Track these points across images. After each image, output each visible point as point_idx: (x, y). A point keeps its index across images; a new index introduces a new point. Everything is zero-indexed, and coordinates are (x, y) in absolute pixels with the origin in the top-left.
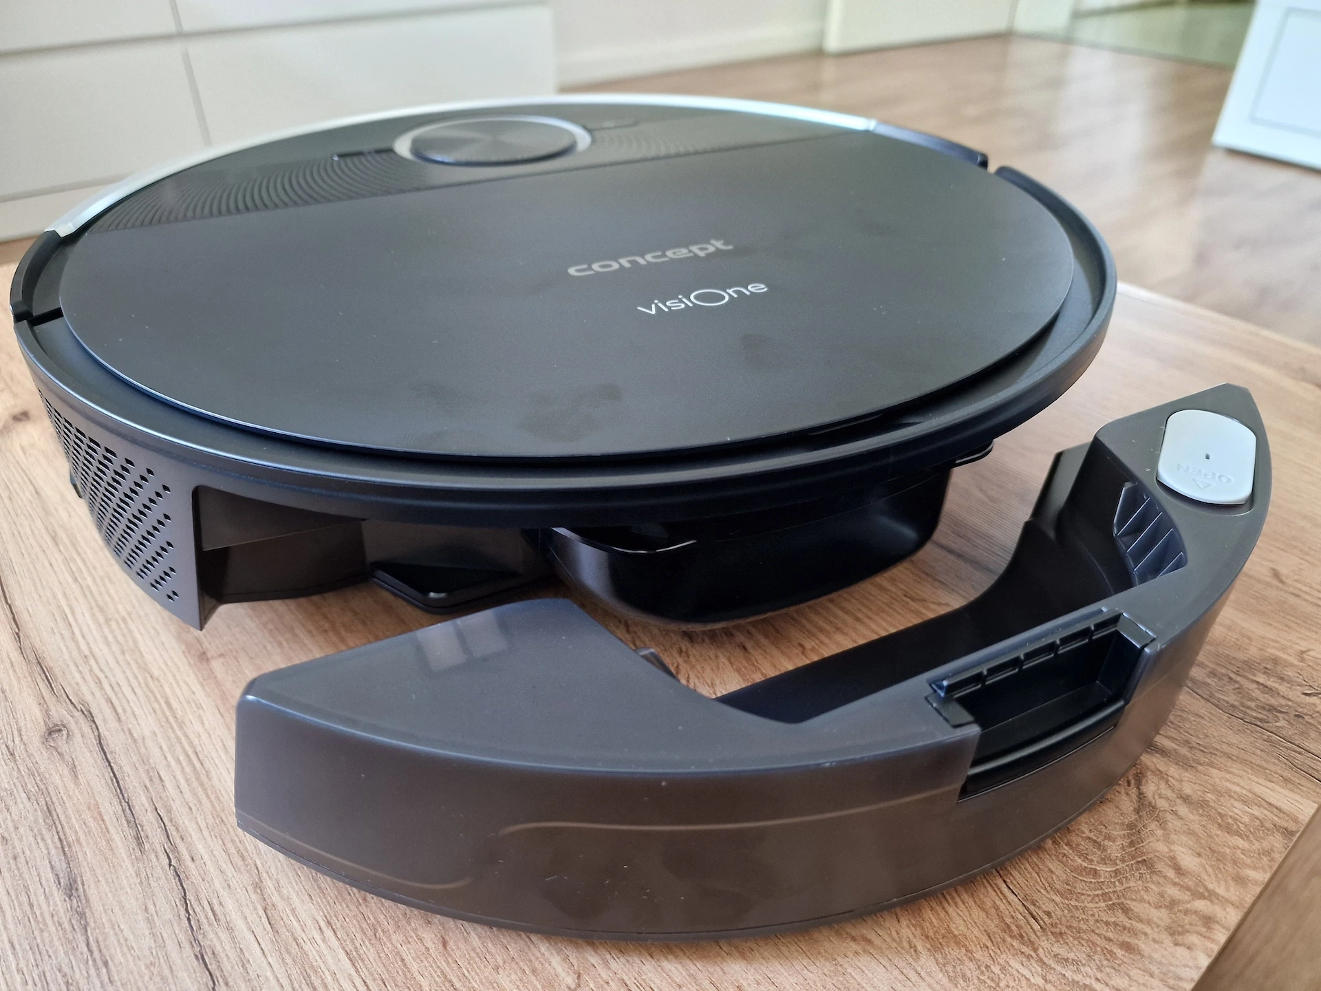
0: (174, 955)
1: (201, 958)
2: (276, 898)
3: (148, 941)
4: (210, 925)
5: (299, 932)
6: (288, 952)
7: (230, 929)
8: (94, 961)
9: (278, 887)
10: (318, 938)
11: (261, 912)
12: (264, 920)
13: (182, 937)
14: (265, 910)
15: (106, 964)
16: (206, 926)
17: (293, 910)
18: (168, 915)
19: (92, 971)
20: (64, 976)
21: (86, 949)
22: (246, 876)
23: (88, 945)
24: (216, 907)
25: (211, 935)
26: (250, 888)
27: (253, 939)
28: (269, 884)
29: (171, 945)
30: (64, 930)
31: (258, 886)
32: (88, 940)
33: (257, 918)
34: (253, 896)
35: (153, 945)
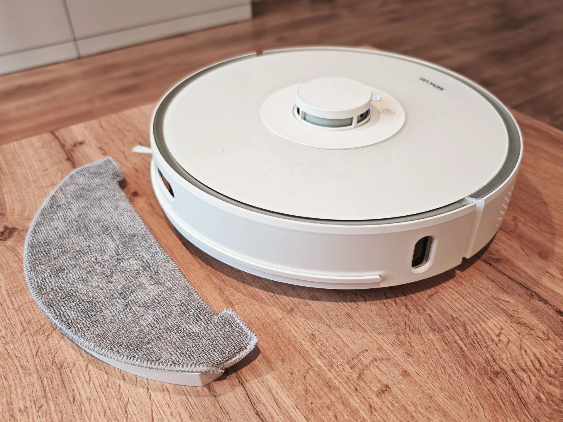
0: (249, 412)
1: (257, 414)
2: (277, 396)
3: (239, 408)
4: (258, 404)
5: (287, 409)
6: (285, 415)
7: (265, 406)
8: (224, 412)
9: (277, 393)
10: (294, 411)
11: (273, 401)
12: (275, 403)
13: (250, 407)
14: (275, 400)
15: (228, 413)
16: (256, 404)
17: (284, 401)
18: (243, 399)
19: (224, 416)
20: (215, 416)
21: (220, 408)
22: (265, 388)
23: (220, 406)
24: (258, 398)
25: (259, 407)
26: (268, 392)
27: (273, 410)
28: (274, 392)
29: (247, 409)
30: (211, 402)
31: (270, 392)
32: (219, 405)
33: (272, 403)
34: (270, 396)
35: (241, 408)
